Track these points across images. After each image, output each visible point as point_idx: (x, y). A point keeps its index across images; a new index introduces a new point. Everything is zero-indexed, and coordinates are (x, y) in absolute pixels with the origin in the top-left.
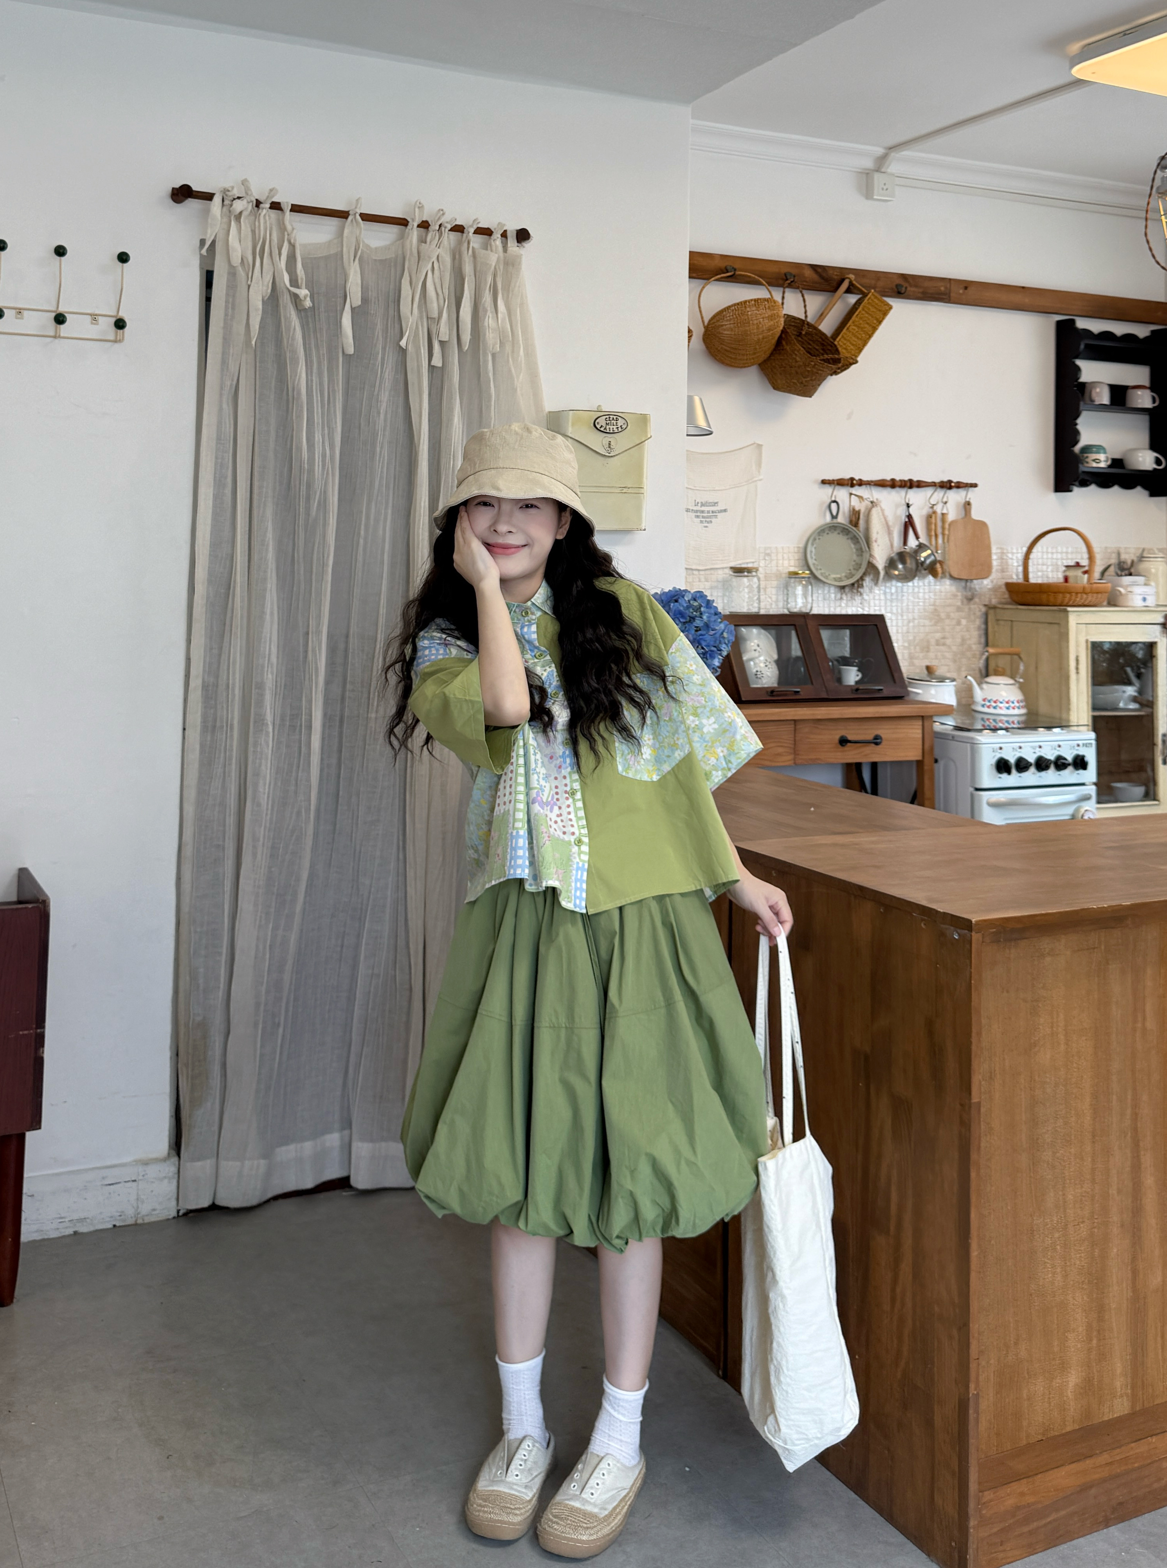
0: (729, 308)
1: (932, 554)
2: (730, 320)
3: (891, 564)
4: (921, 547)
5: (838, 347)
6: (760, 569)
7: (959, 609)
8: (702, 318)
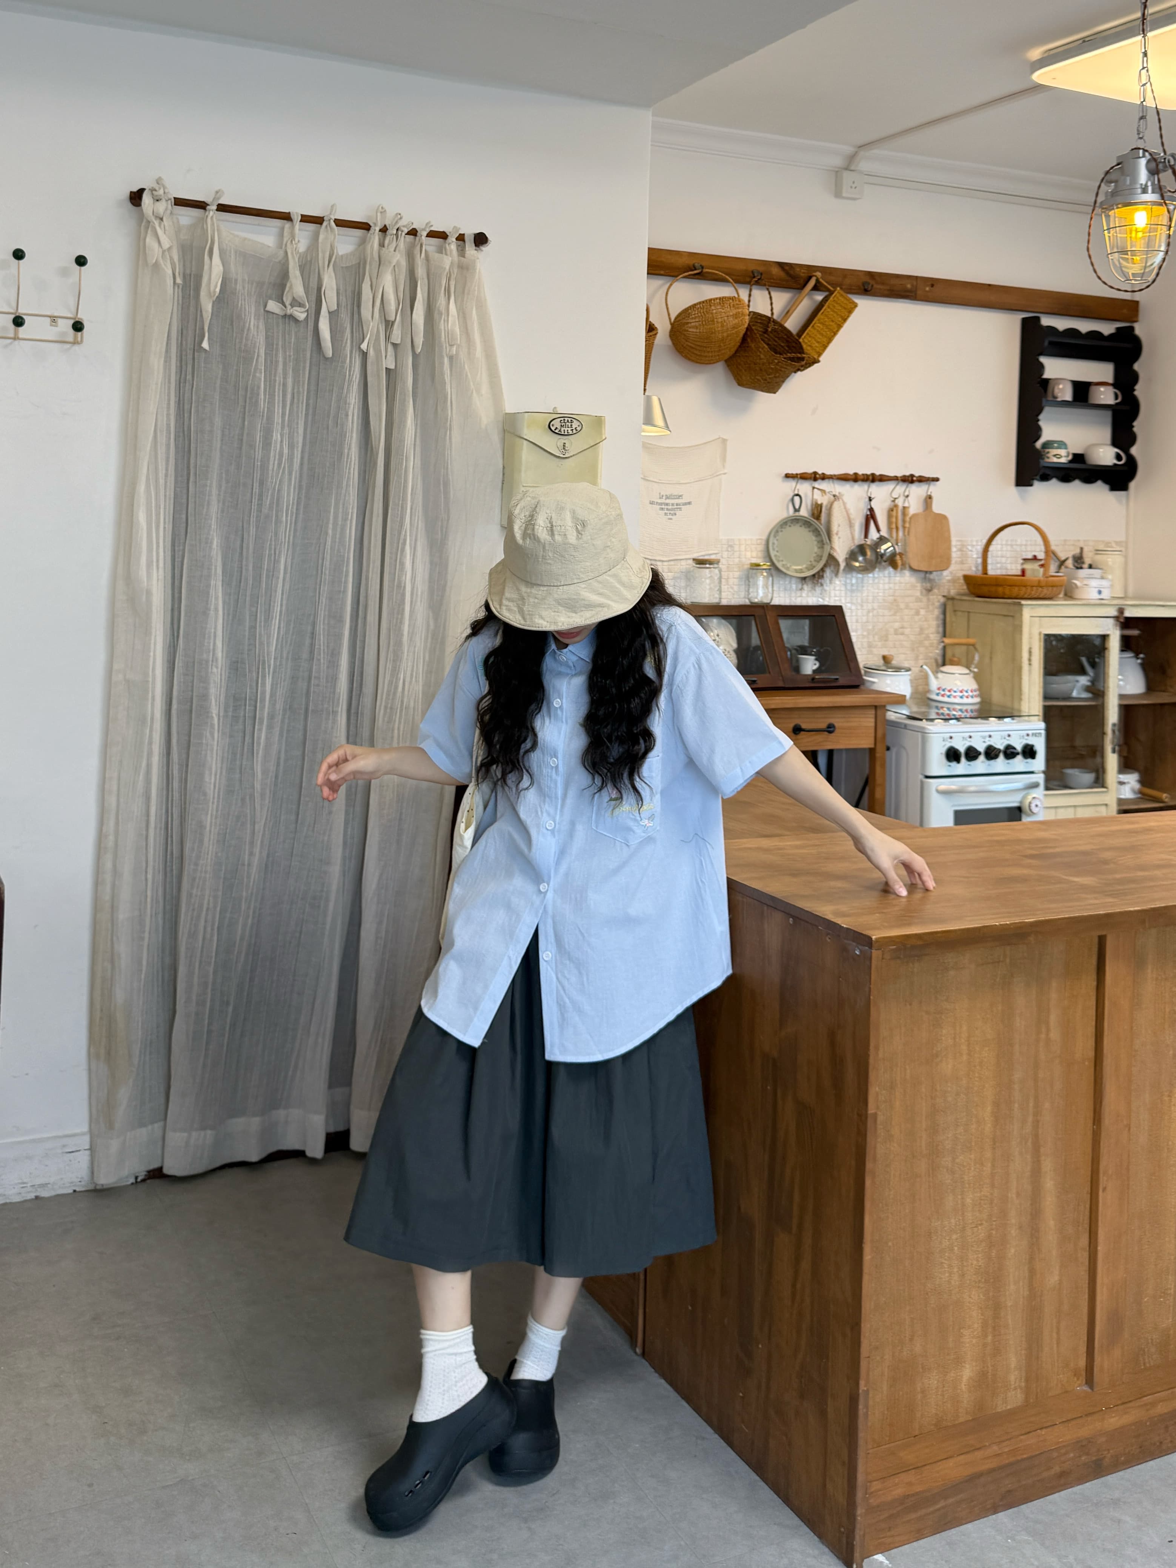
0: (695, 305)
1: (892, 546)
2: (695, 318)
3: (852, 556)
4: (882, 540)
5: (803, 344)
6: (723, 561)
7: (918, 600)
8: (669, 315)
